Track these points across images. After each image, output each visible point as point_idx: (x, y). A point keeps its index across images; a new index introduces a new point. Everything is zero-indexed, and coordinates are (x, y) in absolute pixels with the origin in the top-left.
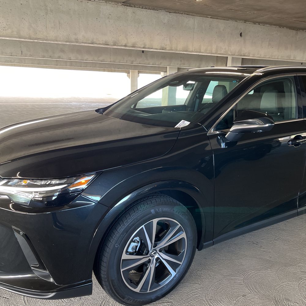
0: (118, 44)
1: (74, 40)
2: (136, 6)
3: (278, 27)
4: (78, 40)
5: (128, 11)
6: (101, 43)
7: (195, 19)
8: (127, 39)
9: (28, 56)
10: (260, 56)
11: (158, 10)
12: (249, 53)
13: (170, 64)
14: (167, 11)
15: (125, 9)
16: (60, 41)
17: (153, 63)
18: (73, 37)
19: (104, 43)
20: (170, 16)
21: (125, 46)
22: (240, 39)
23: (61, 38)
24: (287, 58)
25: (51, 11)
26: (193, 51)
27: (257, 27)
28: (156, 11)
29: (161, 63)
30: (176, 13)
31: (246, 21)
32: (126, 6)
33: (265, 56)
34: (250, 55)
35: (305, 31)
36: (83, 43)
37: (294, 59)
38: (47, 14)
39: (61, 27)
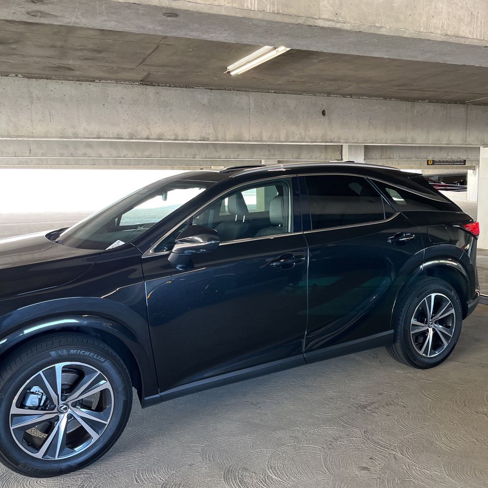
0: (135, 136)
1: (71, 135)
2: (160, 84)
3: (382, 99)
4: (77, 135)
5: (149, 92)
6: (111, 136)
7: (251, 97)
8: (149, 129)
9: (39, 156)
10: (358, 140)
11: (193, 88)
12: (339, 138)
13: (253, 156)
14: (208, 88)
15: (144, 90)
16: (51, 137)
17: (226, 157)
18: (70, 131)
19: (115, 137)
20: (213, 95)
21: (148, 138)
22: (322, 118)
23: (53, 134)
24: (401, 142)
25: (38, 99)
26: (251, 139)
27: (349, 101)
28: (192, 89)
29: (238, 155)
30: (221, 90)
31: (329, 94)
32: (145, 86)
33: (365, 140)
34: (341, 141)
35: (427, 101)
36: (84, 138)
37: (413, 142)
38: (32, 103)
39: (53, 119)
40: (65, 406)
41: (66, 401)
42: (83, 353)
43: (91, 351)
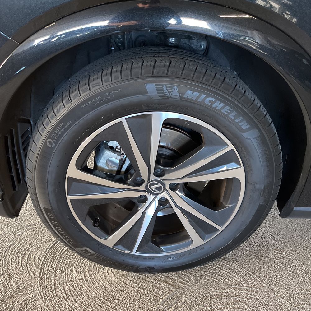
40: (160, 185)
41: (163, 178)
42: (210, 101)
43: (227, 102)
